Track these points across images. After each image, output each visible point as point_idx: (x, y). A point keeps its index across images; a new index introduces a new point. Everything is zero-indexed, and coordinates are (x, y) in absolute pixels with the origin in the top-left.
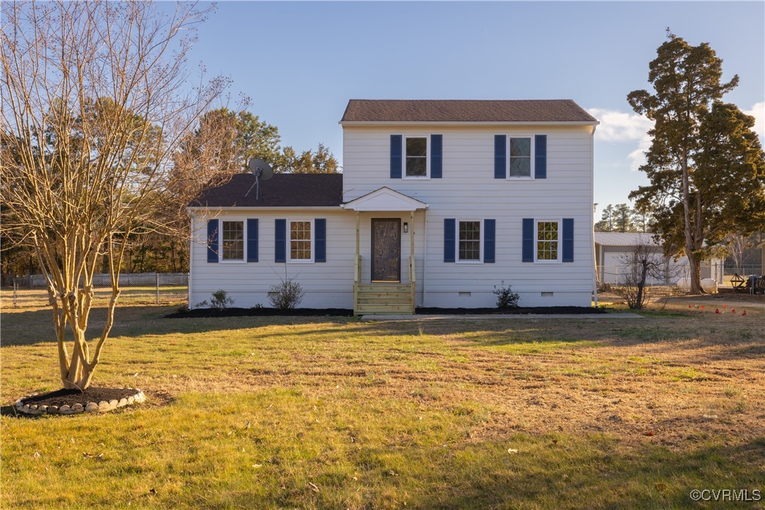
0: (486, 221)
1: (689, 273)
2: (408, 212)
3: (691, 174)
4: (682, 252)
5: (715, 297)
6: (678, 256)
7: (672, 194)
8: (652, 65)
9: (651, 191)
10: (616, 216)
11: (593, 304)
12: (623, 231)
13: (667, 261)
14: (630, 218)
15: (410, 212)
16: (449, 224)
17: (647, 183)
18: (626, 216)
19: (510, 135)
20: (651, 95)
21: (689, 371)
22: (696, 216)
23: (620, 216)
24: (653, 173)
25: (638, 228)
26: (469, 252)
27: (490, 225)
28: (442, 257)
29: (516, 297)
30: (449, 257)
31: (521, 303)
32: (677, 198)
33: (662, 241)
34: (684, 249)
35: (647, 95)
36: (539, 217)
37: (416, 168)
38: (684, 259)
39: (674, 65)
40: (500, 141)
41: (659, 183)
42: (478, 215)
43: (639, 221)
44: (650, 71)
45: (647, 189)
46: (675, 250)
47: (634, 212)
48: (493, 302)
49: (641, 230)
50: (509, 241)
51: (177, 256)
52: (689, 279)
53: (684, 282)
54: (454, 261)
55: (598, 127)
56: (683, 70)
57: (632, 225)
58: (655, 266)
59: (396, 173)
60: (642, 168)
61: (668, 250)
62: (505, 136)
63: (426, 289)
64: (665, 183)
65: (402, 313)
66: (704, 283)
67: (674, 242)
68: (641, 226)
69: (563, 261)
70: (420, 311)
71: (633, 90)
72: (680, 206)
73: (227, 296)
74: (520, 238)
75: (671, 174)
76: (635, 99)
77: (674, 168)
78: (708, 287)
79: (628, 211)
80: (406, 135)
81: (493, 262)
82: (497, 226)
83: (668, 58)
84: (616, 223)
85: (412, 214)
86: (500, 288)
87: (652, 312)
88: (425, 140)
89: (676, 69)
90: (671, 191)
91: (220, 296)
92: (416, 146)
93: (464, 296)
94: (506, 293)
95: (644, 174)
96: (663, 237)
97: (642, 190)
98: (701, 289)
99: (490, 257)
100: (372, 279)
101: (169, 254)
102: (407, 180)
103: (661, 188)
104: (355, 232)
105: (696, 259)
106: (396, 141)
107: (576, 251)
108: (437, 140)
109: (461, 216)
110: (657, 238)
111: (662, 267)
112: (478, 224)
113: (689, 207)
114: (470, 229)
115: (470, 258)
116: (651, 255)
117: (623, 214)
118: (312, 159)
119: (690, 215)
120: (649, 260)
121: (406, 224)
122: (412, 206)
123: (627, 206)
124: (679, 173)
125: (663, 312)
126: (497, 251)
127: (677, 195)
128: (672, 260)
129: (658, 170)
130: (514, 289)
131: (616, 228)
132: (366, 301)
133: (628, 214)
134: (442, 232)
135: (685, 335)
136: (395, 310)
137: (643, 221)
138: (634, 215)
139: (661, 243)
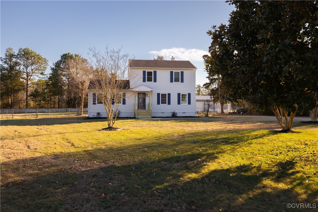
0: (168, 94)
1: (220, 107)
2: (148, 92)
3: (221, 79)
4: (218, 102)
5: (228, 114)
6: (217, 103)
7: (216, 85)
8: (210, 48)
9: (210, 84)
10: (197, 89)
11: (196, 116)
12: (199, 94)
13: (214, 104)
14: (201, 90)
15: (149, 91)
16: (158, 94)
17: (208, 81)
18: (200, 89)
19: (174, 71)
20: (209, 56)
21: (219, 125)
22: (222, 91)
23: (198, 89)
24: (210, 79)
25: (204, 93)
26: (164, 102)
27: (169, 95)
28: (157, 103)
29: (176, 114)
30: (158, 103)
31: (178, 115)
32: (217, 86)
33: (213, 99)
34: (219, 101)
35: (208, 56)
36: (182, 93)
37: (150, 80)
38: (219, 104)
39: (216, 48)
40: (172, 73)
41: (212, 82)
42: (166, 92)
43: (204, 91)
44: (209, 49)
45: (208, 83)
46: (216, 101)
47: (202, 87)
48: (170, 115)
49: (205, 94)
50: (174, 99)
51: (52, 103)
52: (220, 110)
53: (219, 110)
54: (160, 104)
55: (197, 69)
56: (218, 50)
57: (202, 92)
58: (211, 105)
59: (144, 81)
60: (207, 77)
61: (215, 101)
62: (173, 72)
63: (153, 112)
64: (214, 82)
65: (148, 118)
66: (225, 111)
67: (216, 99)
68: (205, 92)
69: (188, 104)
70: (152, 117)
71: (204, 55)
72: (218, 88)
73: (101, 114)
74: (177, 98)
75: (215, 79)
76: (205, 57)
77: (216, 77)
78: (226, 112)
79: (201, 87)
80: (147, 71)
81: (170, 104)
82: (171, 95)
83: (214, 46)
84: (196, 91)
85: (150, 92)
86: (172, 111)
87: (211, 117)
88: (152, 72)
89: (216, 49)
90: (215, 84)
91: (99, 114)
92: (150, 74)
93: (163, 114)
94: (174, 113)
95: (208, 79)
96: (213, 97)
97: (207, 84)
98: (224, 113)
99: (169, 103)
100: (138, 109)
101: (50, 102)
102: (147, 83)
103: (212, 83)
104: (134, 96)
105: (222, 104)
106: (144, 72)
107: (191, 102)
108: (155, 72)
109: (162, 92)
110: (211, 98)
111: (213, 106)
112: (166, 95)
113: (220, 89)
114: (164, 96)
115: (164, 103)
116: (210, 103)
117: (199, 88)
118: (99, 70)
119: (220, 91)
120: (210, 104)
121: (147, 94)
122: (149, 90)
123: (200, 85)
124: (217, 79)
125: (213, 117)
126: (171, 102)
127: (217, 85)
128: (215, 104)
129: (211, 78)
130: (176, 112)
131: (197, 93)
132: (139, 115)
133: (201, 88)
134: (157, 97)
135: (219, 121)
136: (147, 117)
137: (206, 91)
138: (203, 89)
139: (212, 99)
